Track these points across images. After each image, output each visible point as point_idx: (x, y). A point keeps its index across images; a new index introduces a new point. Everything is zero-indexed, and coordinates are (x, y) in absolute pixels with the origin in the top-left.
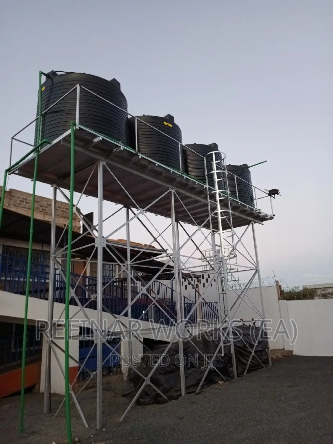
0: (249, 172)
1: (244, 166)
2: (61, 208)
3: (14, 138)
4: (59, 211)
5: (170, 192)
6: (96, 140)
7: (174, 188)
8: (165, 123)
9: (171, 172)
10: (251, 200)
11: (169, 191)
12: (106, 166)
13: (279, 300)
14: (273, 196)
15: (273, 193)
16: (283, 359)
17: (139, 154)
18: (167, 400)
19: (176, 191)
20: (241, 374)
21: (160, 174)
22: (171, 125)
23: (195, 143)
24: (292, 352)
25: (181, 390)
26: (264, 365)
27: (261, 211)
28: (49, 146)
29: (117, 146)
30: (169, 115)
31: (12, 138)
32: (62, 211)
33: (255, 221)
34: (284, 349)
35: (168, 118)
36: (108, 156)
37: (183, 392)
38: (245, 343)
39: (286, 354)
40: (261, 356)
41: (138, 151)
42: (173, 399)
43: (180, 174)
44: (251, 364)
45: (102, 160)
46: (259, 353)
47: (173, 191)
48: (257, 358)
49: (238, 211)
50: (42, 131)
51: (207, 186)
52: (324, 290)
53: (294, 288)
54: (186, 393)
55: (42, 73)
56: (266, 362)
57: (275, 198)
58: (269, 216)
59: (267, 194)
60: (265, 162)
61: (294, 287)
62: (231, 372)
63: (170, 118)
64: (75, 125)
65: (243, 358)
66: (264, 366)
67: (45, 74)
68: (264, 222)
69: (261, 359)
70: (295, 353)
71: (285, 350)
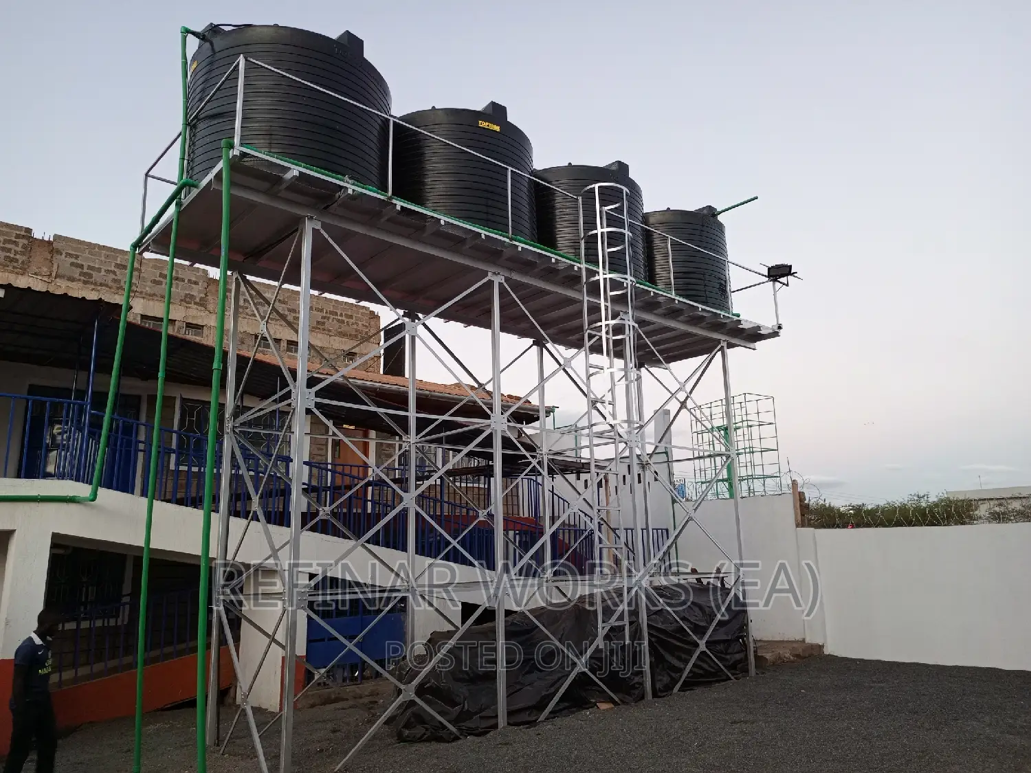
0: (720, 227)
1: (705, 212)
2: (336, 314)
3: (150, 173)
4: (330, 321)
5: (491, 283)
6: (288, 176)
7: (499, 274)
8: (483, 124)
9: (483, 237)
10: (720, 293)
11: (485, 280)
12: (323, 232)
13: (797, 526)
14: (783, 280)
15: (779, 273)
16: (793, 662)
17: (394, 201)
18: (458, 734)
19: (507, 280)
20: (661, 691)
21: (461, 241)
22: (497, 128)
23: (570, 164)
24: (821, 647)
25: (497, 716)
26: (733, 674)
27: (741, 318)
28: (195, 192)
29: (341, 187)
30: (493, 104)
31: (147, 175)
32: (338, 321)
33: (734, 341)
34: (804, 641)
35: (490, 111)
36: (325, 208)
37: (502, 721)
38: (681, 623)
39: (803, 651)
40: (726, 654)
41: (392, 195)
42: (470, 734)
43: (507, 240)
44: (696, 670)
45: (311, 218)
46: (720, 647)
47: (498, 280)
48: (713, 657)
49: (681, 318)
50: (188, 160)
51: (584, 266)
52: (1000, 505)
53: (916, 498)
54: (509, 724)
55: (187, 31)
56: (739, 667)
57: (787, 285)
58: (767, 328)
59: (765, 276)
60: (753, 199)
61: (915, 495)
62: (637, 686)
63: (497, 112)
64: (232, 146)
65: (673, 655)
66: (732, 678)
67: (194, 33)
68: (758, 344)
69: (727, 660)
70: (828, 650)
71: (807, 642)
